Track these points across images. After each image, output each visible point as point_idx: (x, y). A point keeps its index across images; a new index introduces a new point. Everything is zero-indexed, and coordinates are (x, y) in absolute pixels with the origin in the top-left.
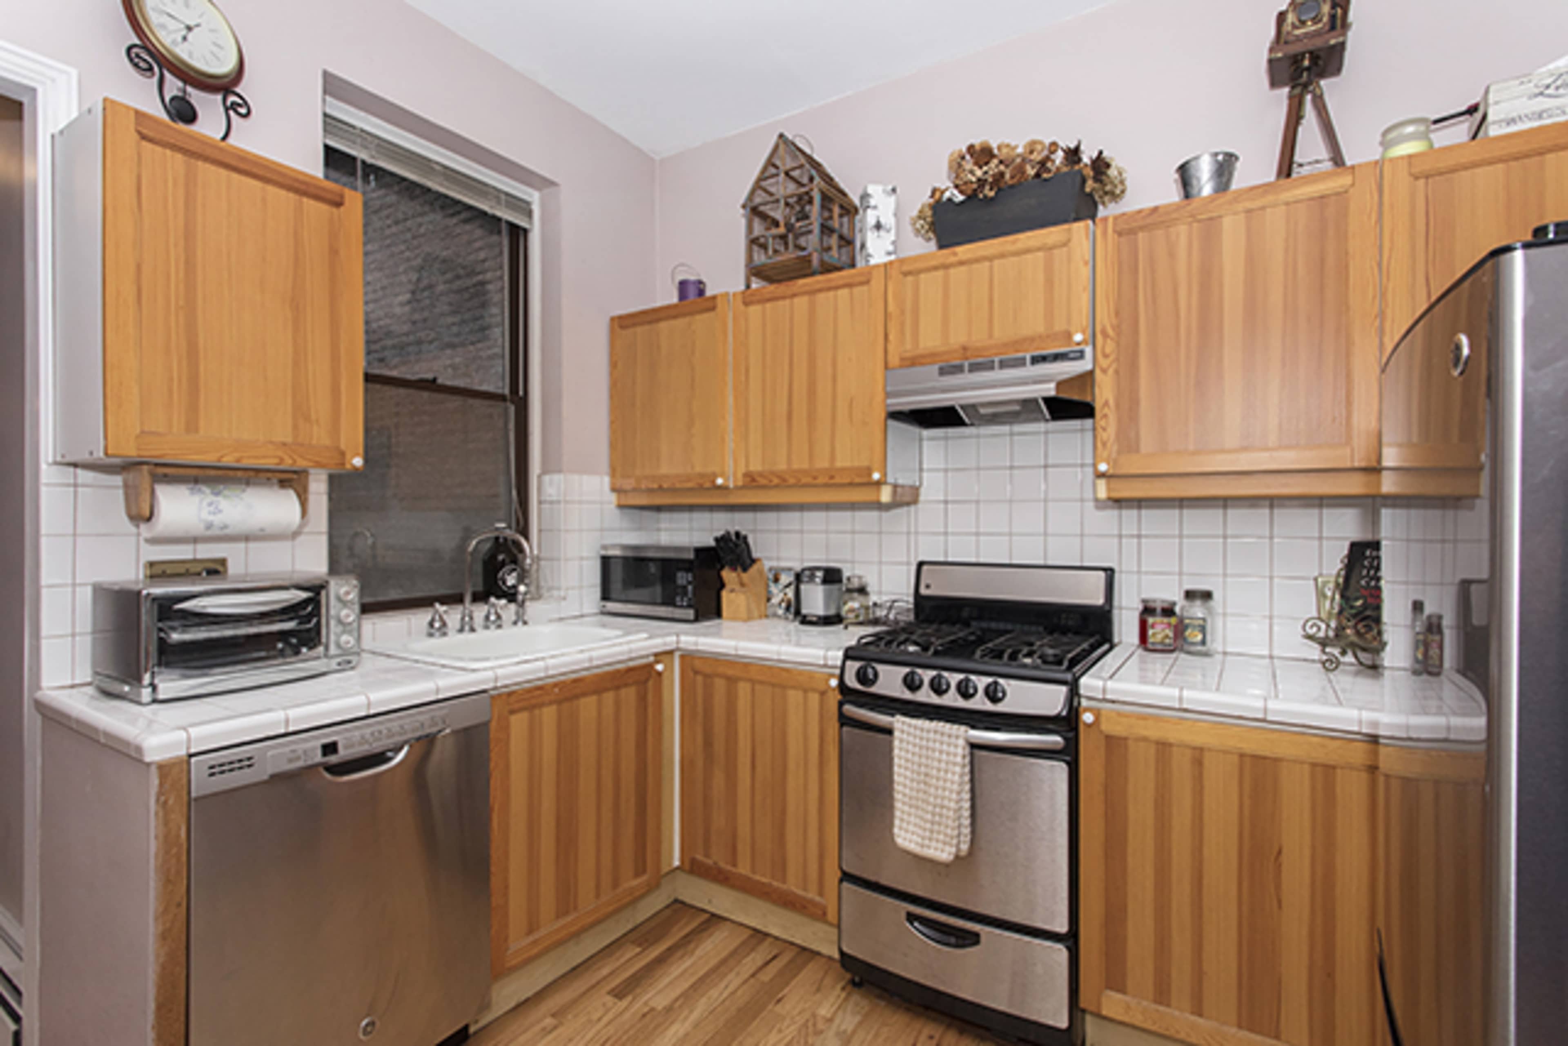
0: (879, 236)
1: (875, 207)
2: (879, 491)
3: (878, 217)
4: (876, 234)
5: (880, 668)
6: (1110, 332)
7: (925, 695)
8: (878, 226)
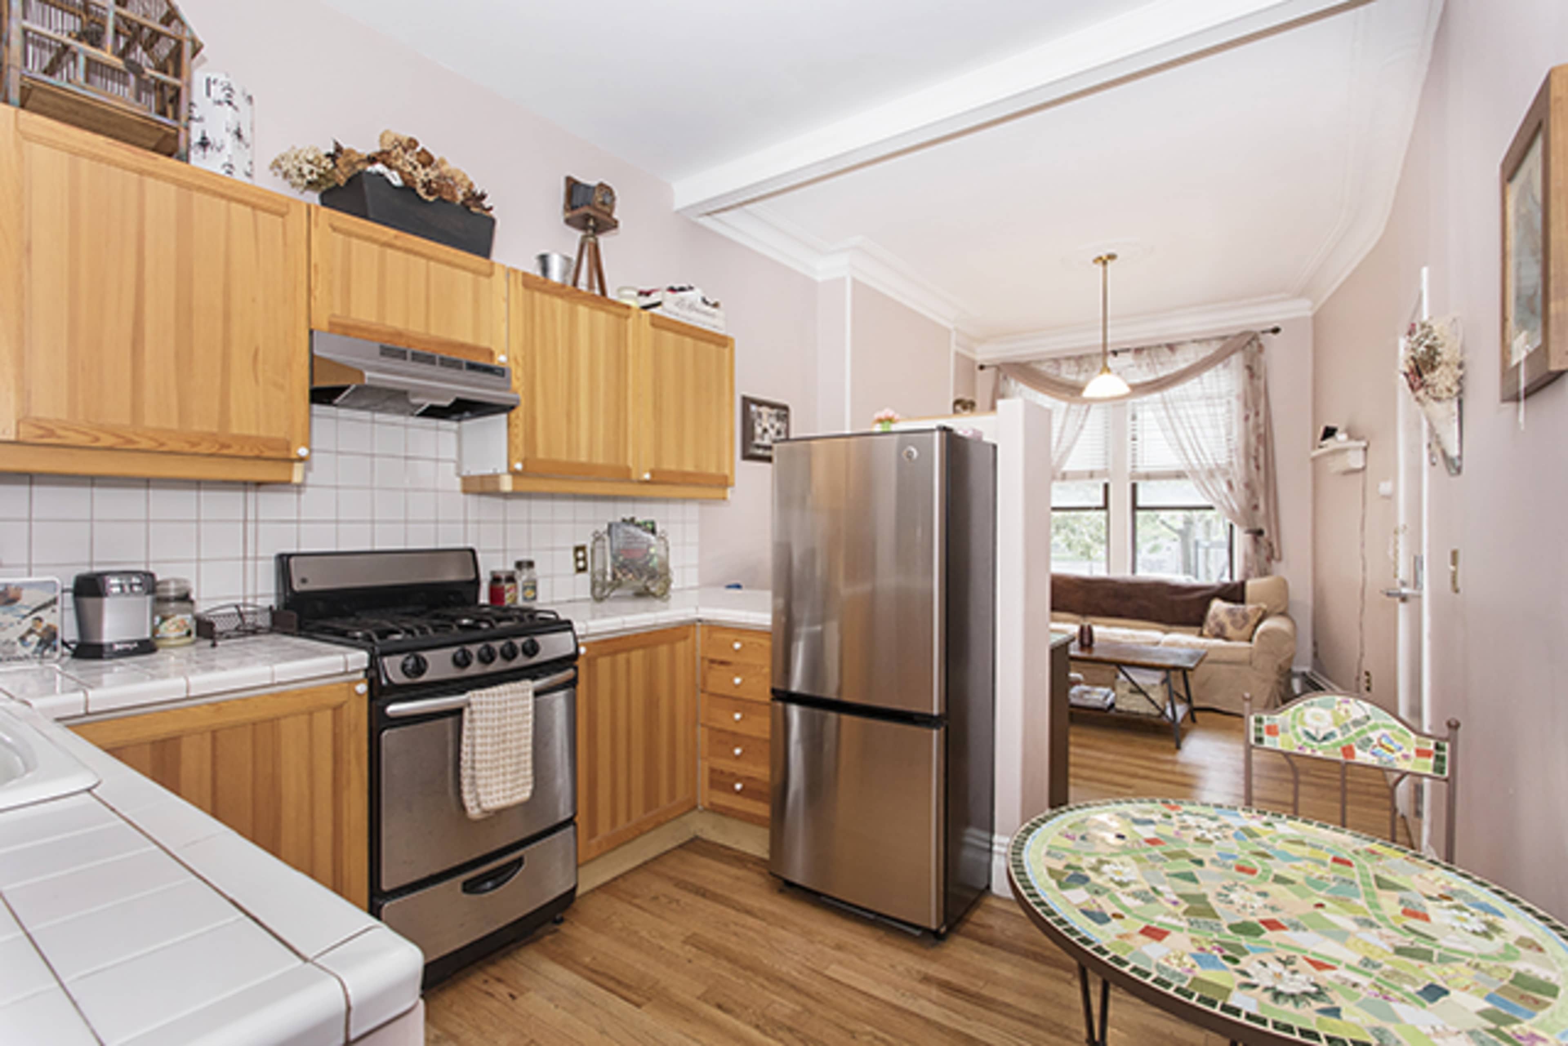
0: (204, 157)
1: (201, 120)
2: (291, 470)
3: (204, 133)
4: (201, 152)
5: (425, 655)
6: (520, 360)
7: (475, 668)
8: (204, 143)
